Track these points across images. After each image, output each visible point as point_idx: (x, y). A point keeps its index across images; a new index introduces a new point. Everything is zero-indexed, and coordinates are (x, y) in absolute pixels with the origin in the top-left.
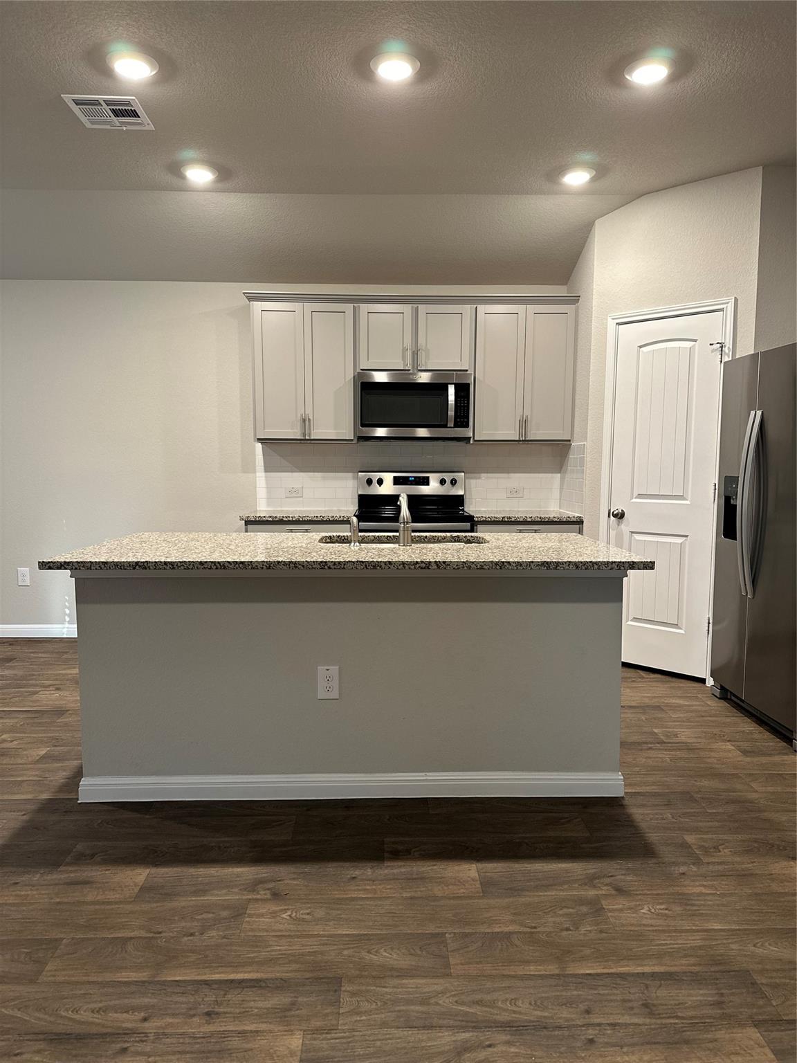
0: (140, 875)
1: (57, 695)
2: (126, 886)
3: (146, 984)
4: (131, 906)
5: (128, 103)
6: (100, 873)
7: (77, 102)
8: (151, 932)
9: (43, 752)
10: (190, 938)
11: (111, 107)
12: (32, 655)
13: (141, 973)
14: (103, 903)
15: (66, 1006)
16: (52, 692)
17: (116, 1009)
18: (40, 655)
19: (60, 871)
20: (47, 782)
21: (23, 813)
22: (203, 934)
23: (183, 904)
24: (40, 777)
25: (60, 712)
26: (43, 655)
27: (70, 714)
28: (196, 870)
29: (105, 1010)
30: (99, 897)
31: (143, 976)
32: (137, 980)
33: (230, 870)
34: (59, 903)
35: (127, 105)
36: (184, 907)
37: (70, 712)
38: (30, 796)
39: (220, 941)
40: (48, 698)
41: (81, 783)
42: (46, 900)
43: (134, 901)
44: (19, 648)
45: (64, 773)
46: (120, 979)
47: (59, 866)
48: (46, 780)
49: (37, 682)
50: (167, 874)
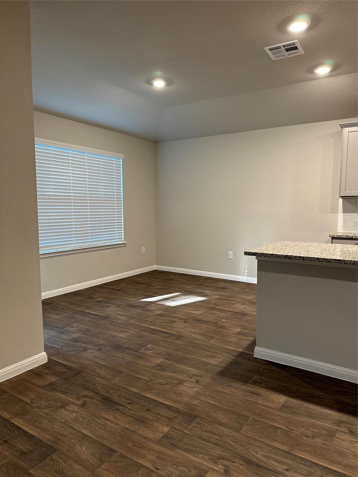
0: (282, 399)
1: (243, 306)
2: (275, 402)
3: (287, 453)
4: (278, 412)
5: (294, 44)
6: (264, 392)
7: (270, 50)
8: (288, 428)
9: (238, 330)
10: (307, 438)
11: (285, 48)
12: (232, 288)
13: (284, 446)
14: (266, 407)
15: (252, 449)
16: (241, 305)
17: (274, 460)
18: (235, 288)
19: (247, 386)
20: (241, 344)
21: (232, 355)
22: (313, 438)
23: (302, 420)
24: (238, 341)
25: (245, 314)
26: (237, 288)
27: (248, 316)
28: (309, 405)
29: (269, 458)
30: (264, 403)
31: (285, 448)
32: (283, 449)
33: (326, 410)
34: (247, 400)
35: (293, 45)
36: (303, 422)
37: (248, 315)
38: (234, 349)
39: (322, 445)
40: (240, 307)
41: (255, 349)
42: (242, 397)
43: (279, 410)
44: (227, 284)
45: (247, 342)
46: (275, 446)
47: (247, 383)
48: (240, 343)
49: (235, 300)
50: (294, 402)
